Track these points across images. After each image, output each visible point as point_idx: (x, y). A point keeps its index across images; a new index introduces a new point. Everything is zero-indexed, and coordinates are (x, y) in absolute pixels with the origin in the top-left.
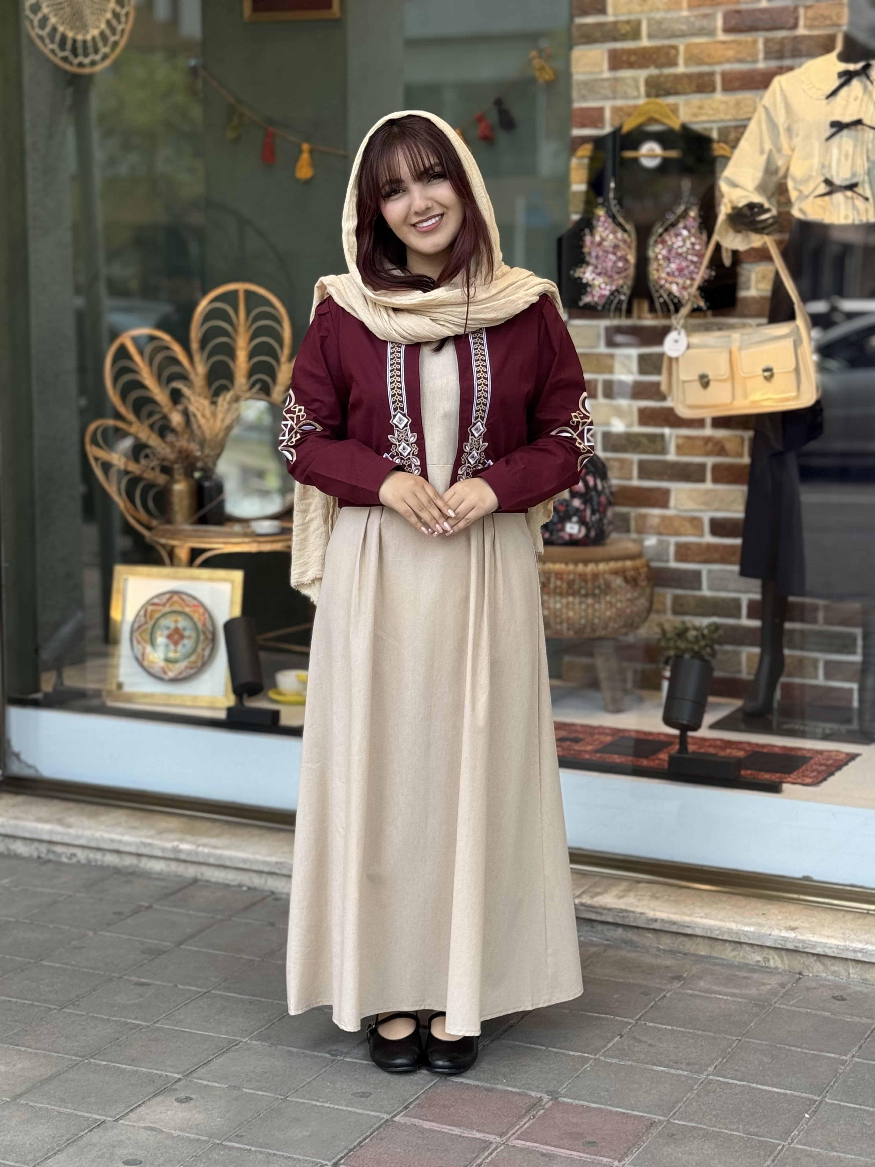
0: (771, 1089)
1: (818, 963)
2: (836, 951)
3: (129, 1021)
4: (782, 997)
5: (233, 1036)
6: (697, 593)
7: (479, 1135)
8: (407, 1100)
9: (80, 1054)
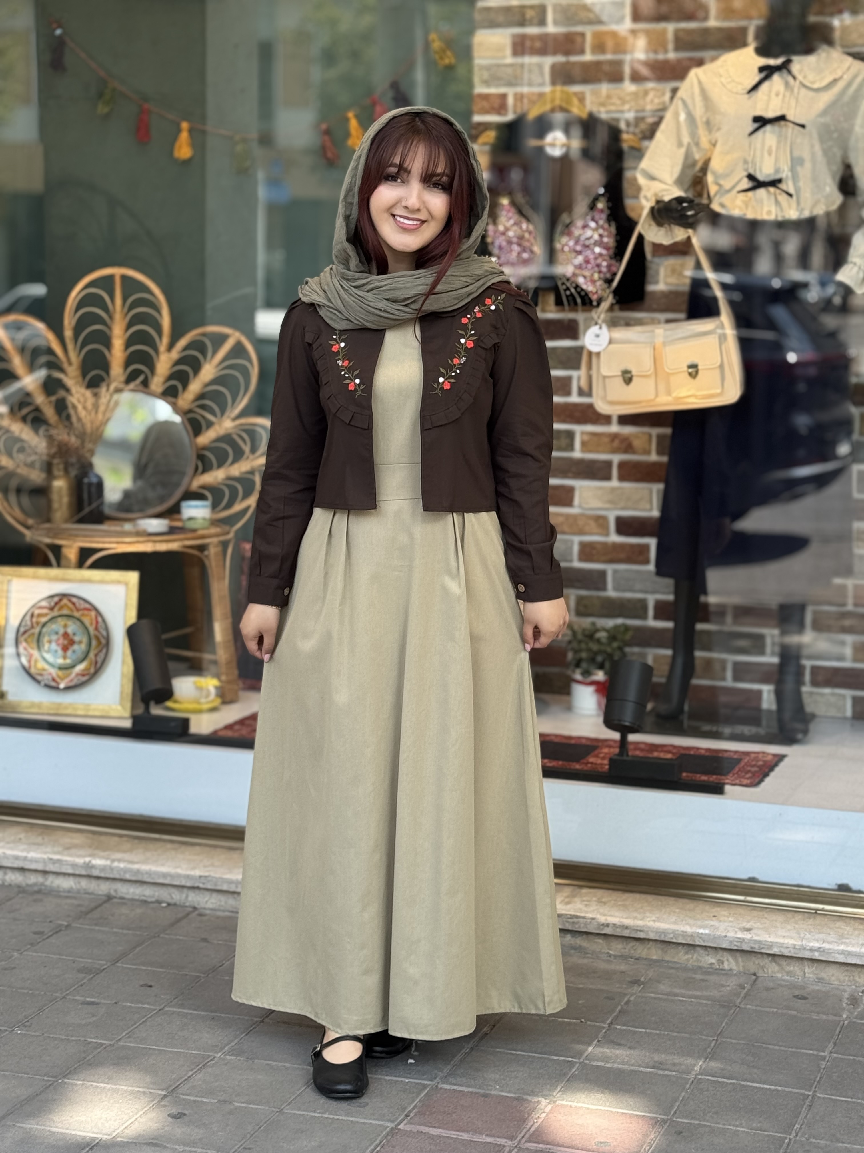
0: (762, 1086)
1: (774, 964)
2: (793, 951)
3: (89, 1040)
4: (745, 997)
5: (204, 1052)
6: (602, 594)
7: (489, 1140)
8: (405, 1108)
9: (51, 1074)
